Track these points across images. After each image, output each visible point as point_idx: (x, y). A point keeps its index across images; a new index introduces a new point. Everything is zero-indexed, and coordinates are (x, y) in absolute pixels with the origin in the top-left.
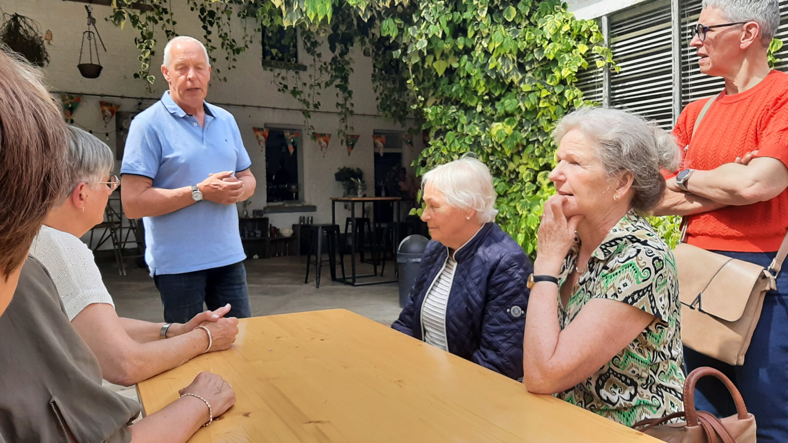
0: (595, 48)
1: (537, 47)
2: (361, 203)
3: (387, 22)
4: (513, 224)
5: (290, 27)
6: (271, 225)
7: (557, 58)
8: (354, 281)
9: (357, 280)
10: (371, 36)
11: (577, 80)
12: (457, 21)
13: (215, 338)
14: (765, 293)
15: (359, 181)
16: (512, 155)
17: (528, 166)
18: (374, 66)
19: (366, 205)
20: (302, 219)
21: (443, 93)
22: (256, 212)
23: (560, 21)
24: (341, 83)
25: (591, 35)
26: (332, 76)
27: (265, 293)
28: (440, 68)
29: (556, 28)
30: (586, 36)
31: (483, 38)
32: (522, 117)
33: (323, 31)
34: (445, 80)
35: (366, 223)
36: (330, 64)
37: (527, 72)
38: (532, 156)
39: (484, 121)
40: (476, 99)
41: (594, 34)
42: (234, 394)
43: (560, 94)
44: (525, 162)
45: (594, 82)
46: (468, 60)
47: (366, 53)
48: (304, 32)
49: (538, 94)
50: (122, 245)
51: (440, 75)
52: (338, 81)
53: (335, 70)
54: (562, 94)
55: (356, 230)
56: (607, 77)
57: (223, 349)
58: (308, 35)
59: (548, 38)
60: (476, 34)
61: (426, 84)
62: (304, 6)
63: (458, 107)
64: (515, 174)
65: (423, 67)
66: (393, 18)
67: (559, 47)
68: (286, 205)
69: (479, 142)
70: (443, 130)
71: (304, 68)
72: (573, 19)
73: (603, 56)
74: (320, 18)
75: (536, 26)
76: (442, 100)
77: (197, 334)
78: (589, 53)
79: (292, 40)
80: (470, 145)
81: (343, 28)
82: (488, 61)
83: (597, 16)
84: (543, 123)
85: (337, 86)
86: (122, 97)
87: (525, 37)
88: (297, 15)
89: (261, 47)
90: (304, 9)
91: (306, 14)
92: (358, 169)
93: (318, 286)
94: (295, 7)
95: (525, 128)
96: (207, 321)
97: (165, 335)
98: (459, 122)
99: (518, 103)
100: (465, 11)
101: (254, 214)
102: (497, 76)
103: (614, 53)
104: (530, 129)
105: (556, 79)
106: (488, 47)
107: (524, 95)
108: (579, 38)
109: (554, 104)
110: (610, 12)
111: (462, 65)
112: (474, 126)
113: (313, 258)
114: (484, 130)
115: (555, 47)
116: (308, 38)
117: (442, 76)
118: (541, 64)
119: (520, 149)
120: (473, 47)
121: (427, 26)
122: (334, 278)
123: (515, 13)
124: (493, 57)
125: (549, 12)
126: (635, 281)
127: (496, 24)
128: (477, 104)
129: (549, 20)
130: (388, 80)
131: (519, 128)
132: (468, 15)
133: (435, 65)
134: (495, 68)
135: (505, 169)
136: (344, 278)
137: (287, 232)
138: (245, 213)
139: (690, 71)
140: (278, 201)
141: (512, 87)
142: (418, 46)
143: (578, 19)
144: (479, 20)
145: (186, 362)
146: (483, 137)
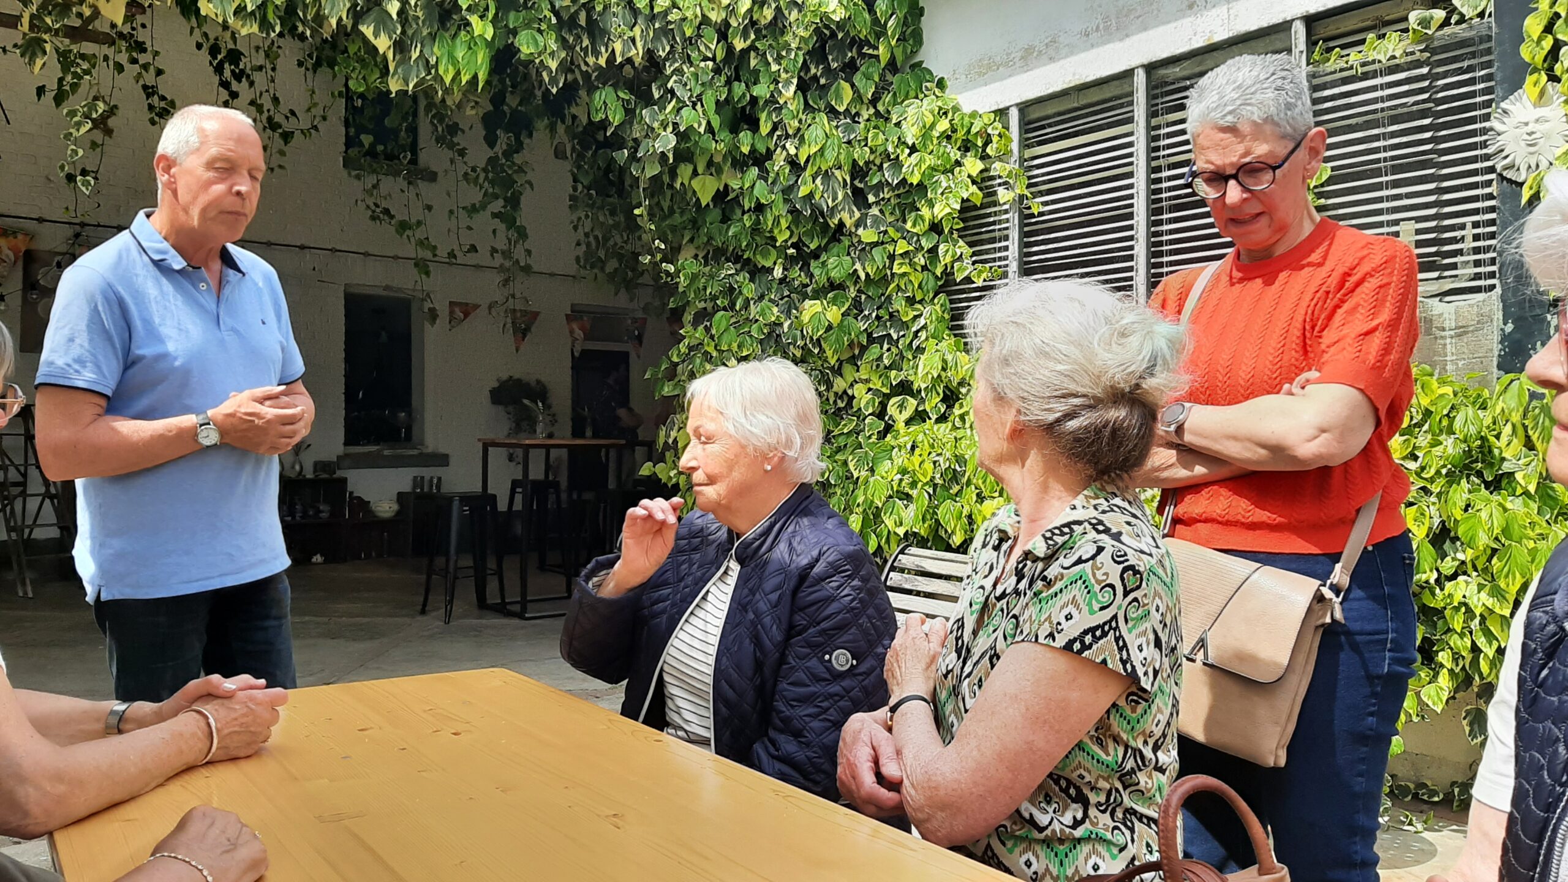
0: (997, 165)
1: (890, 160)
2: (544, 451)
3: (604, 94)
4: (842, 495)
5: (403, 93)
6: (351, 493)
7: (926, 183)
8: (524, 609)
9: (529, 606)
10: (569, 121)
11: (962, 225)
12: (739, 100)
13: (226, 731)
14: (1321, 630)
15: (540, 404)
16: (840, 362)
17: (871, 386)
18: (575, 180)
19: (554, 453)
20: (418, 482)
21: (710, 238)
22: (320, 466)
23: (932, 112)
24: (503, 210)
25: (988, 142)
26: (485, 194)
27: (333, 635)
28: (705, 189)
29: (924, 127)
30: (980, 143)
31: (787, 136)
32: (859, 291)
33: (473, 104)
34: (715, 214)
35: (552, 490)
36: (485, 170)
37: (870, 206)
38: (878, 366)
39: (788, 296)
40: (774, 253)
41: (995, 139)
42: (265, 851)
43: (929, 251)
44: (864, 377)
45: (994, 231)
46: (760, 177)
47: (559, 154)
48: (430, 106)
49: (891, 248)
50: (27, 531)
51: (703, 205)
52: (498, 205)
53: (492, 183)
54: (933, 251)
55: (532, 506)
56: (1016, 222)
57: (242, 755)
58: (439, 111)
59: (910, 144)
60: (775, 128)
61: (677, 219)
62: (432, 53)
63: (738, 266)
64: (846, 399)
65: (671, 186)
66: (615, 87)
67: (930, 161)
68: (386, 452)
69: (779, 336)
70: (709, 309)
71: (432, 177)
72: (956, 109)
73: (1011, 181)
74: (465, 79)
75: (887, 119)
76: (708, 252)
77: (186, 724)
78: (985, 175)
79: (404, 118)
80: (761, 342)
81: (512, 101)
82: (797, 181)
83: (1001, 106)
84: (899, 304)
85: (495, 215)
86: (40, 220)
87: (866, 138)
88: (418, 70)
89: (343, 130)
90: (433, 61)
91: (437, 70)
92: (538, 382)
93: (448, 618)
94: (415, 55)
95: (867, 313)
96: (210, 696)
97: (118, 726)
98: (740, 293)
99: (854, 264)
100: (755, 84)
101: (315, 471)
102: (812, 210)
103: (1029, 178)
104: (874, 315)
105: (923, 221)
106: (796, 155)
107: (864, 249)
108: (966, 147)
109: (919, 269)
110: (1024, 100)
111: (747, 185)
112: (770, 304)
113: (440, 561)
114: (788, 315)
115: (921, 161)
116: (441, 117)
117: (708, 205)
118: (896, 192)
119: (857, 352)
120: (769, 154)
121: (677, 107)
122: (483, 605)
123: (851, 93)
124: (808, 173)
125: (912, 94)
126: (1085, 609)
127: (813, 110)
128: (775, 263)
129: (911, 111)
130: (602, 208)
131: (855, 311)
132: (761, 90)
133: (696, 184)
134: (811, 195)
135: (828, 390)
136: (504, 603)
137: (385, 507)
138: (297, 467)
139: (1165, 216)
140: (369, 443)
141: (843, 234)
142: (659, 146)
143: (967, 109)
144: (781, 102)
145: (161, 785)
146: (786, 325)
